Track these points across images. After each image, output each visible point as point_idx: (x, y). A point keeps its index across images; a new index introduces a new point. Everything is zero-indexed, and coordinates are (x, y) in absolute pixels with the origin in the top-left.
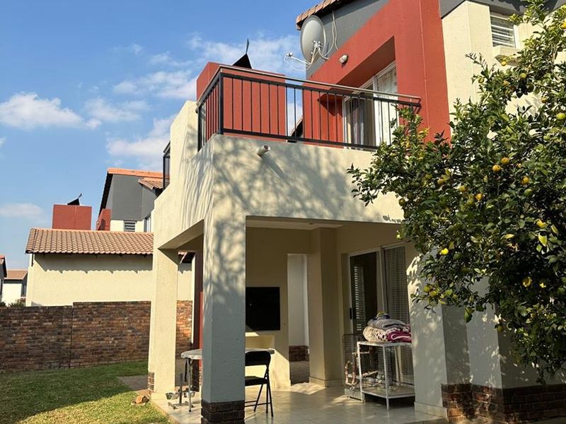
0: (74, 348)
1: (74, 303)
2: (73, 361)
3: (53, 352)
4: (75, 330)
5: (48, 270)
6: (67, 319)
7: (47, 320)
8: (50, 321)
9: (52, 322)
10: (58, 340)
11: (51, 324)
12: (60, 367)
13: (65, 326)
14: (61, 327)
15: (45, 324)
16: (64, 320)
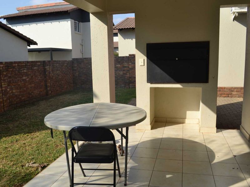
0: (131, 78)
1: (129, 55)
2: (131, 84)
3: (122, 79)
4: (131, 69)
5: (126, 39)
6: (126, 63)
7: (118, 64)
8: (119, 64)
9: (120, 64)
10: (124, 74)
11: (120, 65)
12: (125, 87)
13: (126, 67)
14: (124, 67)
15: (117, 65)
16: (125, 64)
